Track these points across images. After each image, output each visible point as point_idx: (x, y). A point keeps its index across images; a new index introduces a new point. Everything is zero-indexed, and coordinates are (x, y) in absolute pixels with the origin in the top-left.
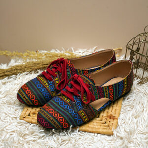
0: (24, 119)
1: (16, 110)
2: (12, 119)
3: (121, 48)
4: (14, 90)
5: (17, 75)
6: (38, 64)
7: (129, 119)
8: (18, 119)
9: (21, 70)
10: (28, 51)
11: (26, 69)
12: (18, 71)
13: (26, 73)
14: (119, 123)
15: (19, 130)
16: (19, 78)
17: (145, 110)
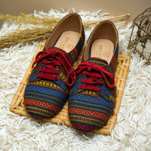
0: (15, 110)
1: (6, 96)
2: (2, 108)
3: (129, 14)
4: (6, 68)
5: (9, 47)
6: (33, 34)
7: (129, 116)
8: (8, 109)
9: (13, 42)
10: (23, 14)
11: (19, 40)
12: (10, 43)
13: (19, 45)
14: (118, 120)
15: (8, 124)
16: (12, 52)
17: (148, 103)
